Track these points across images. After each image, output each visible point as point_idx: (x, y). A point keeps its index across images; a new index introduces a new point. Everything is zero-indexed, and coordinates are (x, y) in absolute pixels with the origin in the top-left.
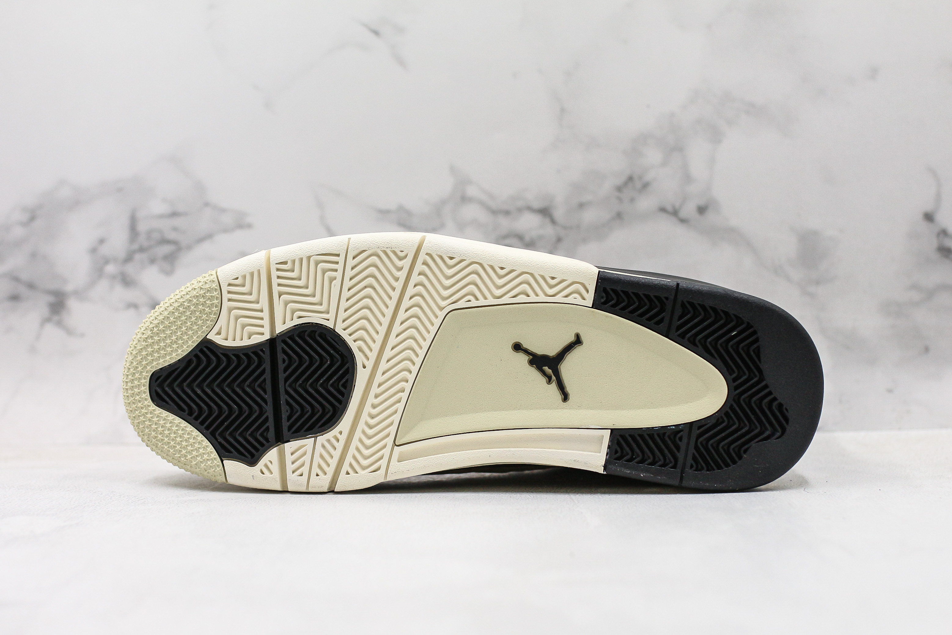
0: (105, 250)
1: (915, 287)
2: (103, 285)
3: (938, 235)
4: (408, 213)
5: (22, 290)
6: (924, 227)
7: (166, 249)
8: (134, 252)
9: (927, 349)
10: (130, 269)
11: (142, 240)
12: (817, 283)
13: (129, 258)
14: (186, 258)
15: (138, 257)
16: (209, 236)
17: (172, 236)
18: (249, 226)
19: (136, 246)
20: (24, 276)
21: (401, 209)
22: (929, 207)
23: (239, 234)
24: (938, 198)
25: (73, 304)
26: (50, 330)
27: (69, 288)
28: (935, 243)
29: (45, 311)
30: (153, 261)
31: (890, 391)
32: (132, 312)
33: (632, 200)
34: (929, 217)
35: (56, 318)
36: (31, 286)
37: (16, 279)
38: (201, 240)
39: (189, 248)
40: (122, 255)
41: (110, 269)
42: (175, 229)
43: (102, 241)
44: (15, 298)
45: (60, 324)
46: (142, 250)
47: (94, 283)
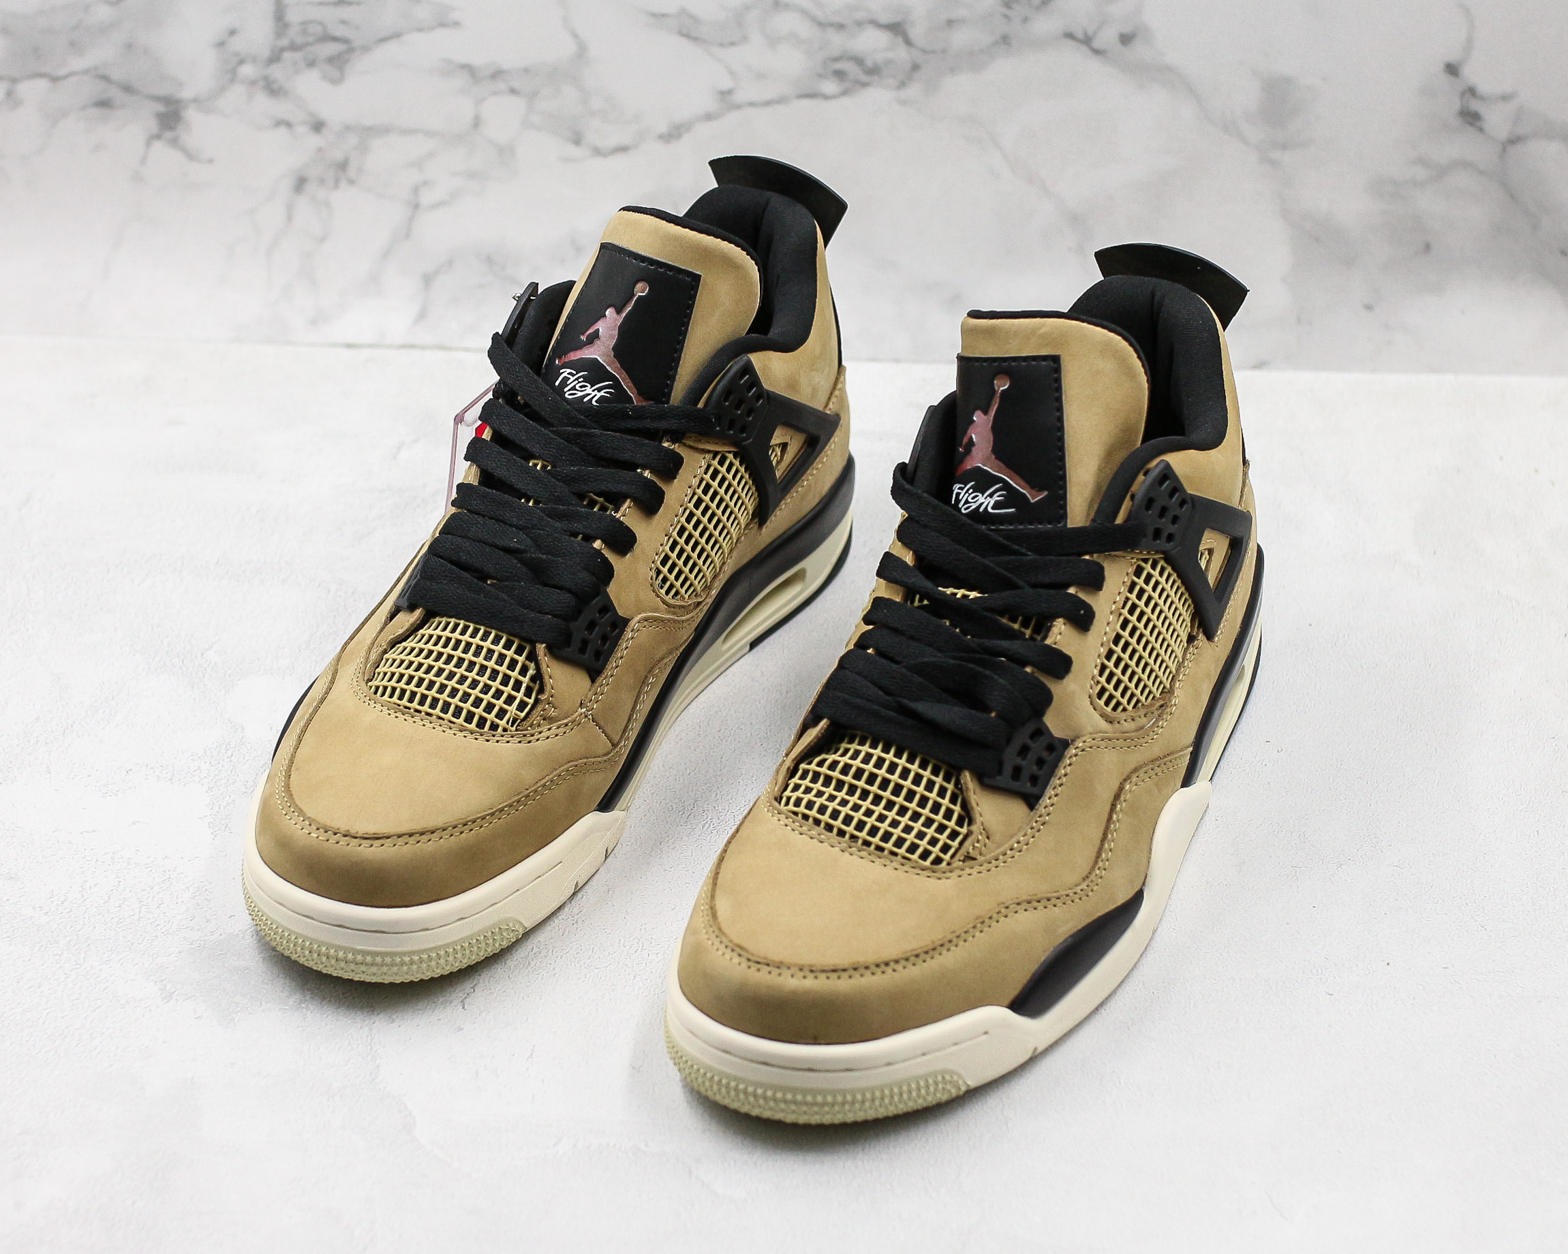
0: (237, 44)
1: (1421, 161)
2: (237, 93)
3: (1463, 94)
4: (696, 20)
5: (115, 93)
6: (1444, 78)
7: (332, 48)
8: (283, 50)
9: (1428, 247)
10: (276, 72)
11: (294, 34)
12: (1284, 147)
13: (275, 57)
14: (360, 64)
15: (287, 55)
16: (397, 35)
17: (339, 31)
18: (456, 24)
19: (285, 42)
20: (116, 75)
21: (683, 12)
22: (1452, 58)
23: (440, 33)
24: (1469, 44)
25: (191, 115)
26: (159, 147)
27: (186, 94)
28: (1457, 105)
29: (153, 125)
30: (311, 64)
31: (1369, 308)
32: (283, 130)
33: (1025, 20)
34: (1452, 70)
35: (168, 134)
36: (128, 89)
37: (105, 78)
38: (383, 40)
39: (366, 49)
40: (266, 53)
41: (247, 70)
42: (343, 22)
43: (232, 32)
44: (104, 104)
45: (174, 142)
46: (293, 47)
47: (222, 89)
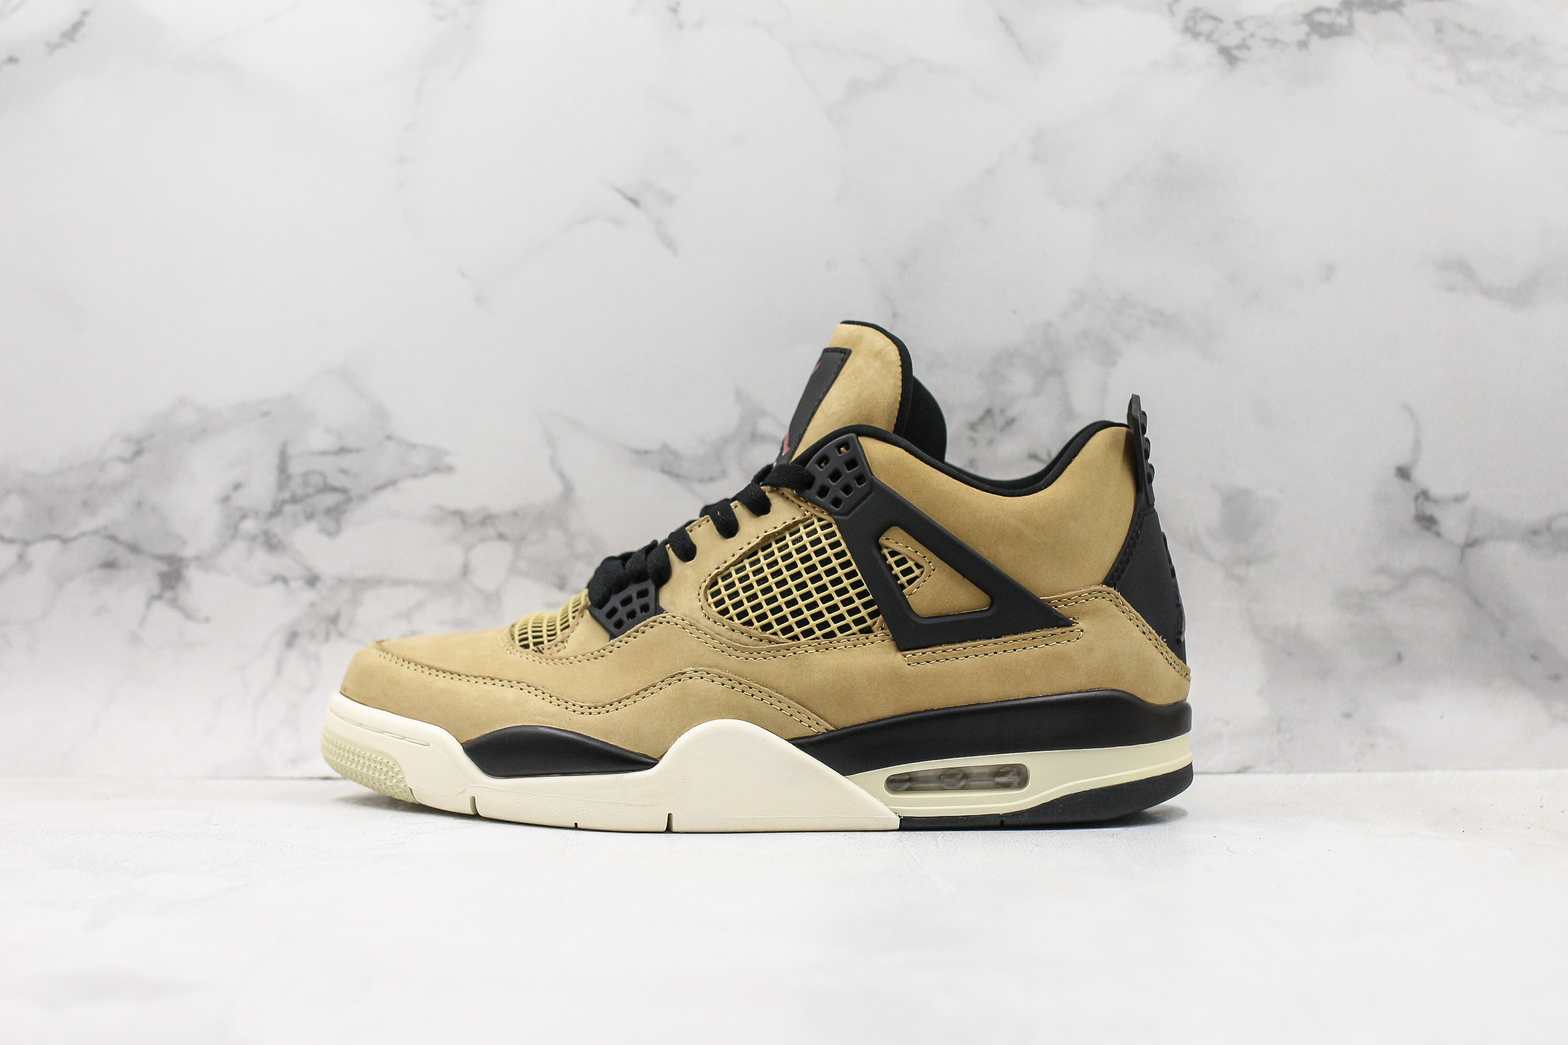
0: (242, 499)
1: (1383, 570)
2: (238, 549)
3: (1416, 498)
4: (676, 455)
5: (121, 553)
6: (1397, 485)
7: (331, 499)
8: (284, 502)
9: (1399, 658)
10: (277, 527)
11: (295, 486)
12: (1249, 562)
13: (276, 512)
14: (357, 514)
15: (288, 509)
16: (392, 483)
17: (338, 481)
18: (450, 469)
19: (286, 495)
20: (124, 535)
21: (666, 448)
22: (1403, 460)
23: (434, 478)
24: (1417, 445)
25: (192, 574)
26: (160, 610)
27: (188, 552)
28: (1412, 510)
29: (154, 585)
30: (310, 516)
31: (1348, 716)
32: (279, 587)
33: (991, 442)
34: (1403, 473)
35: (169, 594)
36: (134, 549)
37: (113, 538)
38: (380, 488)
39: (363, 498)
40: (267, 507)
41: (249, 525)
42: (343, 471)
43: (237, 487)
44: (110, 565)
45: (174, 603)
46: (294, 500)
47: (224, 546)
